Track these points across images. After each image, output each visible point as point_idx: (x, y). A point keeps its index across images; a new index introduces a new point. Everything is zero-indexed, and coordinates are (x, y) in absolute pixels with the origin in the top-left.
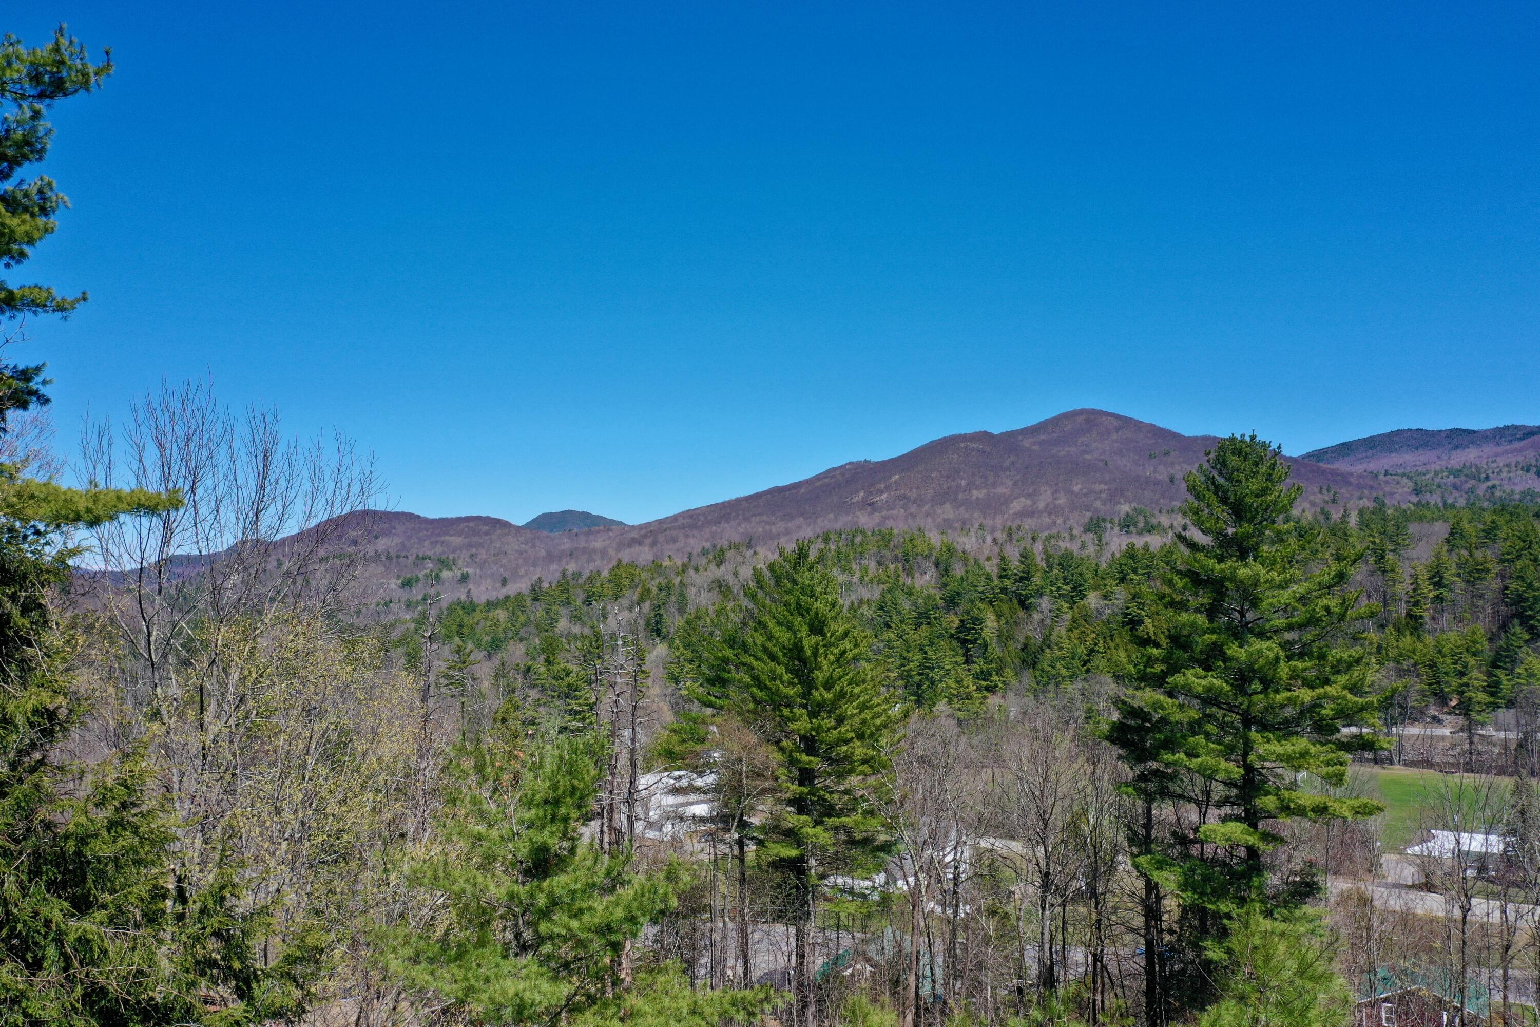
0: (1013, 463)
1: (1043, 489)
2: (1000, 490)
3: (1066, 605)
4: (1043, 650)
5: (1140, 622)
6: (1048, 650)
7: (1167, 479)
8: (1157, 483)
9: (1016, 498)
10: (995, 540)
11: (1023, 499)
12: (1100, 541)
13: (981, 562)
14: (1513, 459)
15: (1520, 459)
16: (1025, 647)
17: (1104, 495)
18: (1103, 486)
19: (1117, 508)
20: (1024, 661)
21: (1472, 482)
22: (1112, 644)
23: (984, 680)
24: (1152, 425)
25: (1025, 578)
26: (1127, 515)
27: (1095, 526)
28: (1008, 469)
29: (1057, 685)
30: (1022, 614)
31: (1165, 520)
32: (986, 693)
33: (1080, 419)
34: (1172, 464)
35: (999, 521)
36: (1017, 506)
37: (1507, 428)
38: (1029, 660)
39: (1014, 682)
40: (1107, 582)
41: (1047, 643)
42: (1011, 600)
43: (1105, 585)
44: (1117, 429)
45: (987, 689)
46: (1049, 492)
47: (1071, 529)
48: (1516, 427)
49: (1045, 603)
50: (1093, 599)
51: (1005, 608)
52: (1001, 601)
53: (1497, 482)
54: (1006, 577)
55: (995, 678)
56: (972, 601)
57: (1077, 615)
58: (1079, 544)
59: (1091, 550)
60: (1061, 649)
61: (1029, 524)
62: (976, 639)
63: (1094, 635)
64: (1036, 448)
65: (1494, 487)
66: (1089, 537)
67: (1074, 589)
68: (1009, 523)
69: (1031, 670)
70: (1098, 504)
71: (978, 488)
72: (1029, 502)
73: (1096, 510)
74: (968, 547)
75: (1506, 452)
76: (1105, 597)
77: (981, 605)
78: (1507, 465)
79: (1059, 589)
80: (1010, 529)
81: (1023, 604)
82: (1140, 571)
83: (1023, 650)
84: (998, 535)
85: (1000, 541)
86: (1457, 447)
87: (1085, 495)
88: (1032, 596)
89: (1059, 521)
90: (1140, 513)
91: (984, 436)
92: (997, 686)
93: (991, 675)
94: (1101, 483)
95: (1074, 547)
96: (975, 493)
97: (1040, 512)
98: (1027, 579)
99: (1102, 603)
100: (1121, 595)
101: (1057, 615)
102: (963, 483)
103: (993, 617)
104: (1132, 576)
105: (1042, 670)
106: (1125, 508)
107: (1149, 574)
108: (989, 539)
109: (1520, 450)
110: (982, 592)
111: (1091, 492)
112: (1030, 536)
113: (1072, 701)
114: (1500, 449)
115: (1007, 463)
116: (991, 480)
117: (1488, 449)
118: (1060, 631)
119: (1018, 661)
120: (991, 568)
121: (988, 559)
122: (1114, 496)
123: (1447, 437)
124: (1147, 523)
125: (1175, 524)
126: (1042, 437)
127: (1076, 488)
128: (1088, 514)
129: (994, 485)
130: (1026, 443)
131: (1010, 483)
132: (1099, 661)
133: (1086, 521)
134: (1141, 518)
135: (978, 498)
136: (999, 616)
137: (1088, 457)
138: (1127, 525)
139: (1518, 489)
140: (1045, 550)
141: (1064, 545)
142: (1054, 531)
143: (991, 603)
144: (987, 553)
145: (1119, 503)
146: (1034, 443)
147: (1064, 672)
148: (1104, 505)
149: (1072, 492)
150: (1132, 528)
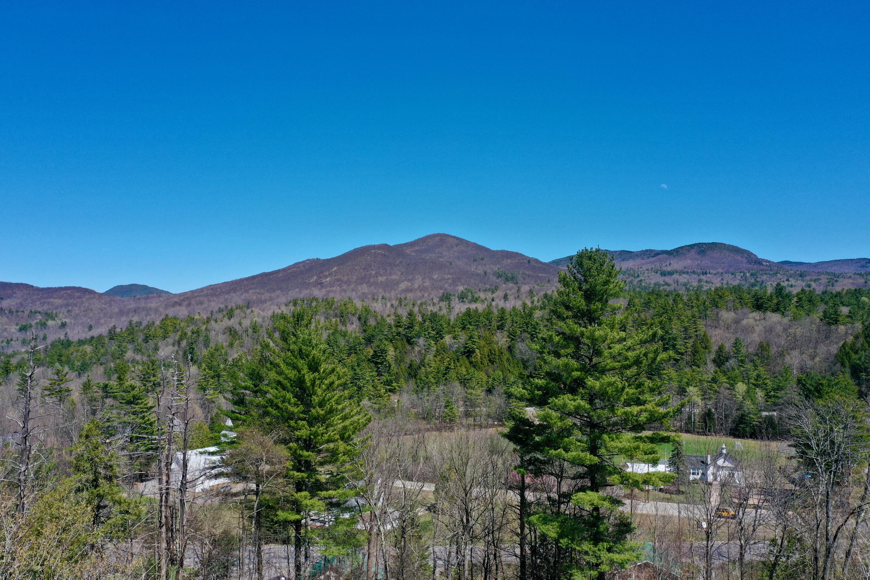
0: (401, 262)
1: (417, 277)
2: (394, 277)
3: (433, 342)
4: (420, 368)
5: (474, 352)
6: (423, 368)
7: (483, 273)
8: (478, 275)
9: (402, 282)
10: (392, 305)
11: (406, 282)
12: (449, 306)
13: (385, 317)
14: (649, 267)
15: (653, 266)
16: (410, 366)
17: (450, 281)
18: (449, 276)
19: (457, 288)
20: (409, 374)
21: (632, 278)
22: (458, 364)
23: (388, 385)
24: (475, 243)
25: (410, 327)
26: (462, 292)
27: (446, 298)
28: (398, 265)
29: (429, 388)
30: (409, 347)
31: (482, 295)
32: (389, 393)
33: (437, 239)
34: (485, 265)
35: (393, 294)
36: (403, 286)
37: (647, 251)
38: (413, 373)
39: (405, 386)
40: (456, 329)
41: (423, 364)
42: (402, 339)
43: (455, 331)
44: (457, 245)
45: (390, 391)
46: (420, 279)
47: (432, 299)
48: (651, 251)
49: (421, 341)
50: (448, 339)
51: (399, 344)
52: (397, 340)
53: (643, 278)
54: (400, 326)
55: (394, 384)
56: (381, 340)
57: (439, 348)
58: (438, 308)
59: (444, 311)
60: (430, 367)
61: (410, 296)
62: (383, 362)
63: (448, 359)
64: (413, 254)
65: (641, 280)
66: (443, 304)
67: (437, 333)
68: (399, 296)
69: (414, 379)
70: (446, 286)
71: (381, 276)
72: (409, 284)
73: (446, 289)
74: (377, 309)
75: (647, 263)
76: (454, 338)
77: (386, 343)
78: (647, 270)
79: (429, 333)
80: (401, 299)
81: (409, 342)
82: (473, 323)
83: (409, 367)
84: (394, 302)
85: (395, 306)
86: (624, 260)
87: (440, 281)
88: (414, 337)
89: (426, 295)
90: (469, 291)
91: (385, 247)
92: (395, 389)
93: (392, 383)
94: (448, 274)
95: (435, 309)
96: (380, 279)
97: (416, 290)
98: (411, 327)
99: (453, 341)
100: (463, 337)
101: (428, 349)
102: (373, 272)
103: (392, 349)
104: (469, 326)
105: (421, 379)
106: (461, 288)
107: (477, 325)
108: (389, 305)
109: (653, 262)
110: (386, 335)
111: (443, 279)
112: (411, 303)
113: (438, 397)
114: (644, 261)
115: (398, 262)
116: (388, 272)
117: (638, 261)
118: (430, 357)
119: (406, 374)
120: (391, 320)
121: (389, 316)
122: (455, 282)
123: (619, 254)
124: (473, 297)
125: (488, 297)
126: (417, 248)
127: (435, 277)
128: (442, 291)
129: (390, 274)
130: (408, 251)
131: (399, 273)
132: (452, 374)
133: (441, 295)
134: (469, 294)
135: (381, 281)
136: (396, 348)
137: (441, 260)
138: (462, 298)
139: (653, 282)
140: (420, 312)
141: (430, 308)
142: (423, 300)
143: (391, 341)
144: (387, 312)
145: (457, 285)
146: (412, 251)
147: (432, 380)
148: (450, 286)
149: (433, 279)
150: (465, 299)
